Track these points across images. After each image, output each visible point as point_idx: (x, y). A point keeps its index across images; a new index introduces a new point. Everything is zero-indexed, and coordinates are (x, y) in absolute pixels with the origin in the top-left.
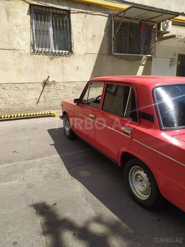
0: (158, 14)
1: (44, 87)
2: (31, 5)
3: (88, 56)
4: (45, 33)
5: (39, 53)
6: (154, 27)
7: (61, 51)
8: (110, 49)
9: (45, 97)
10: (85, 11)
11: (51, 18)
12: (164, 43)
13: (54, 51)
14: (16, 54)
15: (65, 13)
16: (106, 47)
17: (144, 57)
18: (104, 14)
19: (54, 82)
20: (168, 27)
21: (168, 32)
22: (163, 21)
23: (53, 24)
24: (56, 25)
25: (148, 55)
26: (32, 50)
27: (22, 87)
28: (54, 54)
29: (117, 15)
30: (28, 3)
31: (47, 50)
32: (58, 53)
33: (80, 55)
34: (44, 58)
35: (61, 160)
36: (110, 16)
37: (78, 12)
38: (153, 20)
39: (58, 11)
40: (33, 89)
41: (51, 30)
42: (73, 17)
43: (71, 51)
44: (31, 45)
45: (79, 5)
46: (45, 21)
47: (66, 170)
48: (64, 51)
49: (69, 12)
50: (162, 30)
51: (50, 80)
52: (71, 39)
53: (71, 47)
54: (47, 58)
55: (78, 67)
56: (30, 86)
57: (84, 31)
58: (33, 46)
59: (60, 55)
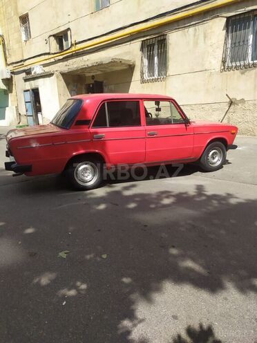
1: (230, 107)
2: (228, 19)
4: (241, 43)
5: (229, 69)
9: (229, 118)
14: (207, 73)
19: (243, 101)
26: (223, 67)
27: (207, 107)
28: (247, 67)
30: (225, 17)
31: (242, 63)
32: (253, 64)
34: (234, 73)
40: (218, 109)
44: (223, 61)
51: (238, 98)
54: (237, 72)
56: (216, 106)
58: (224, 62)
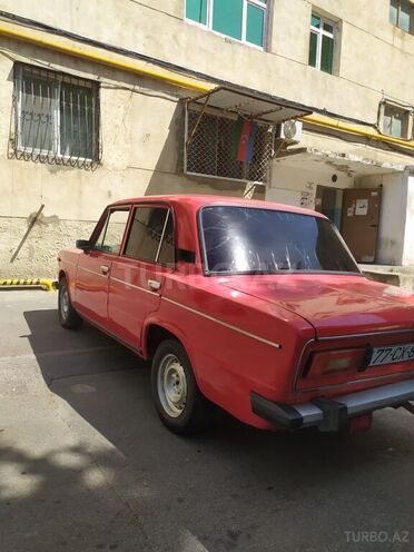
0: (274, 107)
1: (31, 227)
2: (17, 64)
3: (132, 171)
4: (44, 119)
5: (27, 157)
6: (270, 130)
7: (74, 158)
8: (180, 163)
9: (31, 248)
10: (131, 87)
11: (57, 92)
12: (288, 161)
13: (59, 156)
15: (89, 85)
16: (172, 158)
17: (250, 184)
18: (169, 97)
19: (55, 219)
20: (295, 132)
21: (295, 143)
22: (284, 121)
23: (61, 104)
24: (68, 105)
25: (256, 182)
26: (12, 151)
28: (59, 162)
29: (194, 101)
30: (12, 59)
31: (45, 153)
32: (70, 160)
33: (115, 169)
34: (36, 168)
35: (36, 363)
36: (181, 102)
37: (117, 88)
38: (264, 117)
39: (75, 82)
40: (5, 230)
41: (57, 114)
42: (104, 94)
43: (97, 160)
44: (11, 139)
45: (120, 75)
46: (44, 95)
47: (43, 381)
48: (82, 159)
49: (97, 85)
50: (283, 136)
51: (46, 213)
52: (98, 136)
53: (98, 151)
54: (43, 168)
55: (110, 193)
57: (126, 123)
58: (13, 142)
59: (71, 164)
